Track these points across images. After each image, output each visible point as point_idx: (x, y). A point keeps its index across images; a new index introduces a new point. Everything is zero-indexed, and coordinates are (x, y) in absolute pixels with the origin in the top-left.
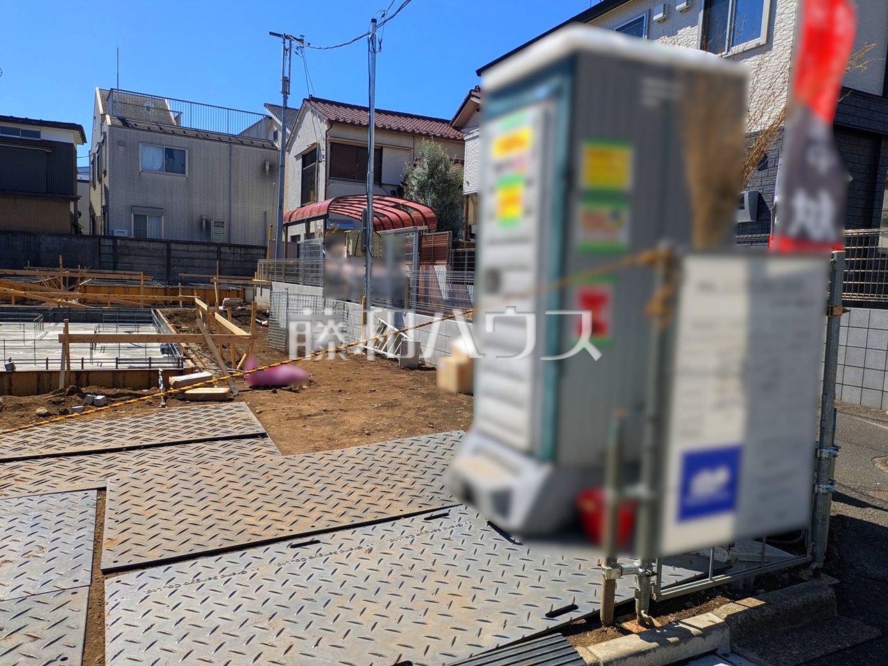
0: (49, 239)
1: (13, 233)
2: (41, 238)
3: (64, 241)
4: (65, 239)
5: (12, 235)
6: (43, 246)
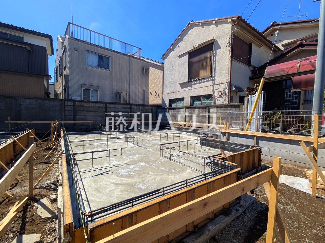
0: (28, 101)
2: (21, 101)
3: (40, 102)
6: (23, 107)
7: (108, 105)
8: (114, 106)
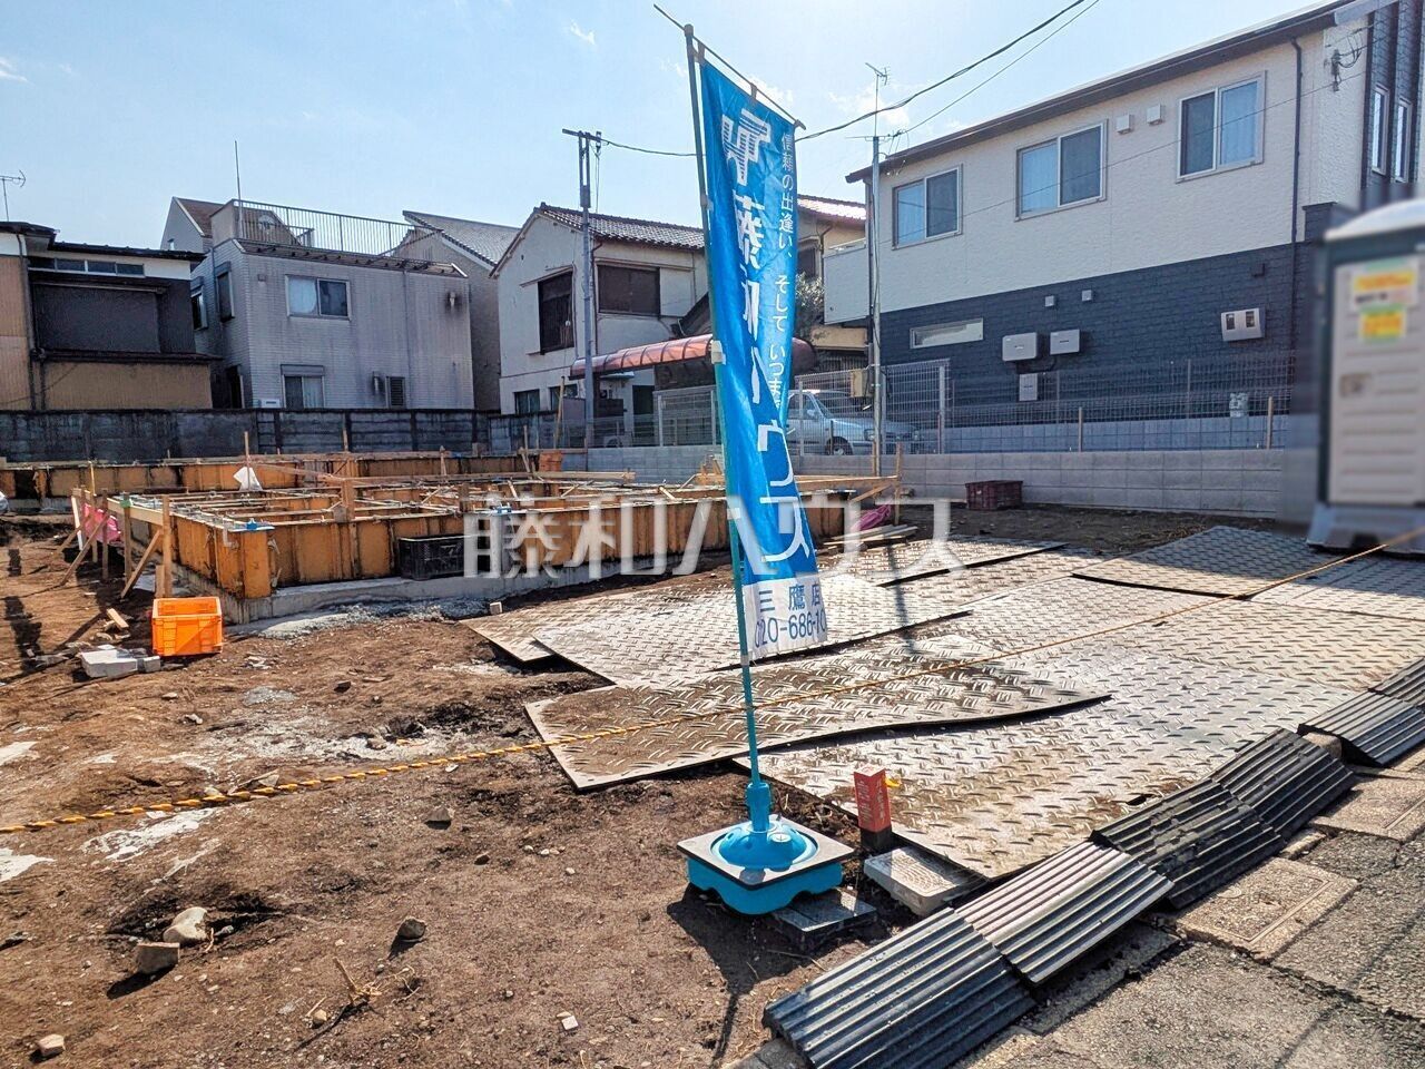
0: (189, 418)
2: (178, 417)
5: (137, 416)
6: (182, 429)
7: (354, 417)
8: (368, 417)
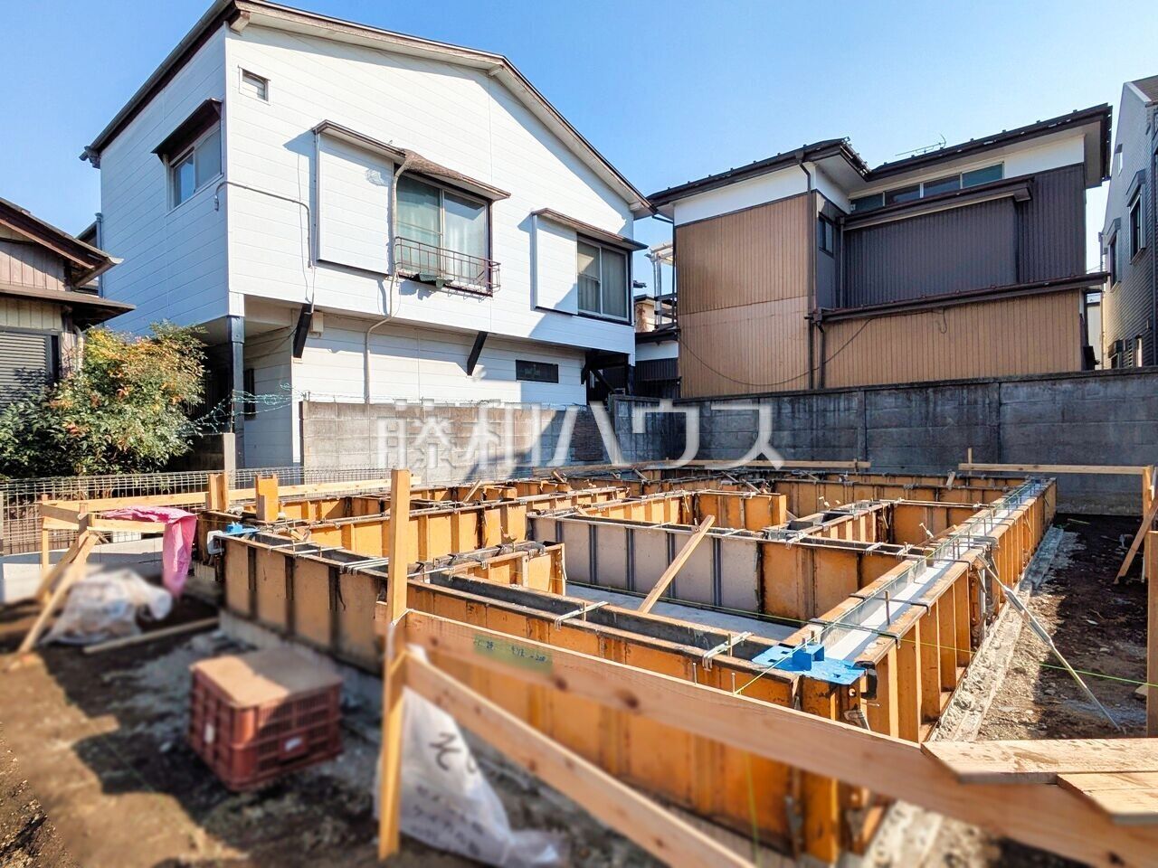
0: (1023, 391)
1: (936, 386)
2: (1003, 391)
3: (1065, 392)
4: (1067, 386)
5: (935, 392)
6: (1008, 411)
